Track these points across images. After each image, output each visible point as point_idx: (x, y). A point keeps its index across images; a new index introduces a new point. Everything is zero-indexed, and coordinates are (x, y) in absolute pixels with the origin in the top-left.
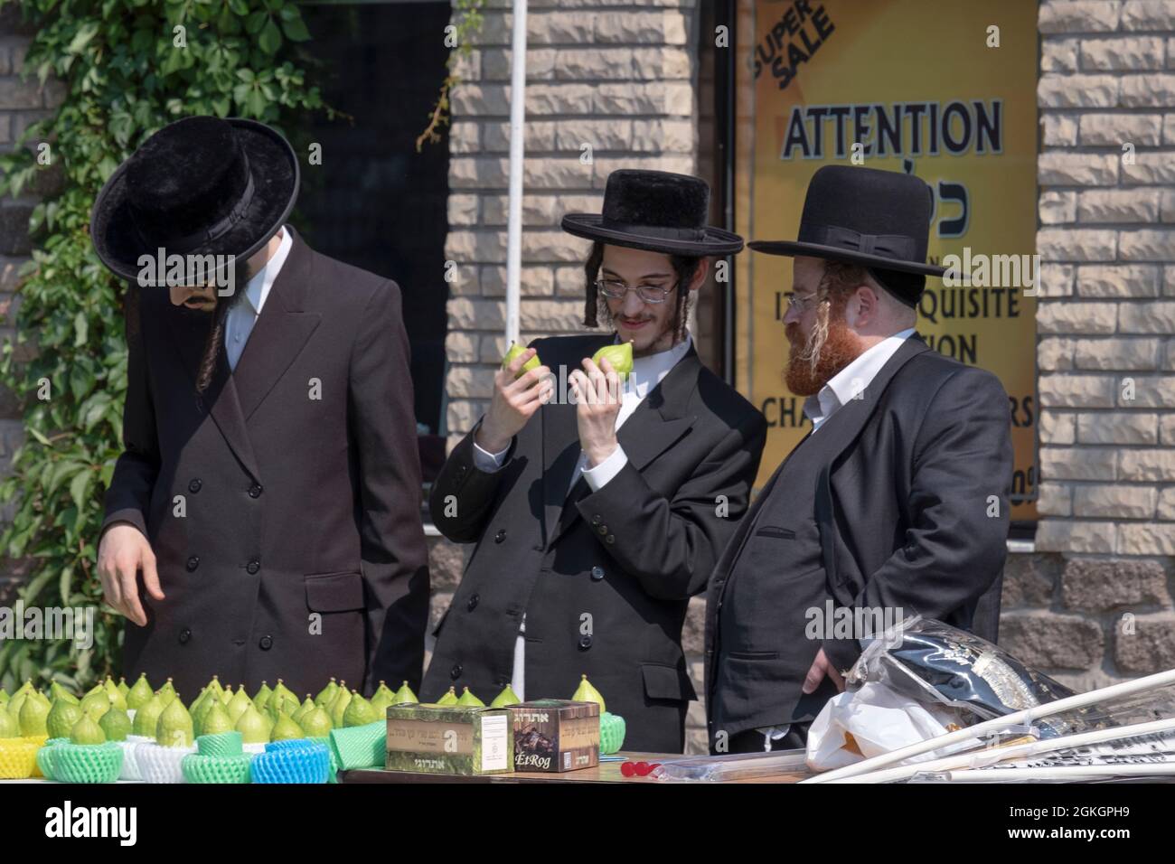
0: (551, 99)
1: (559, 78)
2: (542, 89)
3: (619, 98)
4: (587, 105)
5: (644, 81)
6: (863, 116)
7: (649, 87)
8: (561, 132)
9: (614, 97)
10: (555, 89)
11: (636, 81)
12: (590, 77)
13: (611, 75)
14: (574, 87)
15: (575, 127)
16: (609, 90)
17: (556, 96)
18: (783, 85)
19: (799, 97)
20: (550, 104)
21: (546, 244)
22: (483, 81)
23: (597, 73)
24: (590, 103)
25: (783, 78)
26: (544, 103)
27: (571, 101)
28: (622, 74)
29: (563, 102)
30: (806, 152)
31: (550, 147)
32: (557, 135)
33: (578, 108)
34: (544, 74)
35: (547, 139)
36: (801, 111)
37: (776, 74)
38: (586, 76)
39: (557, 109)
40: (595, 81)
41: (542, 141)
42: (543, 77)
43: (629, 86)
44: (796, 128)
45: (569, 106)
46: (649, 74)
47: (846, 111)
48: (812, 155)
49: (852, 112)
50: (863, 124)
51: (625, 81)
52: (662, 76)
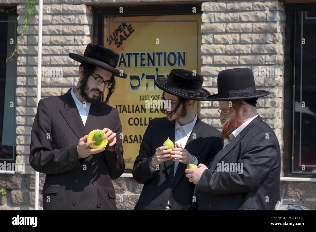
0: (49, 50)
1: (51, 44)
2: (46, 47)
3: (70, 50)
4: (60, 52)
5: (78, 45)
6: (143, 55)
7: (79, 47)
8: (52, 59)
9: (69, 49)
10: (50, 47)
11: (75, 45)
12: (61, 44)
13: (68, 43)
14: (56, 47)
15: (57, 58)
16: (67, 47)
17: (50, 49)
18: (118, 47)
19: (123, 49)
20: (49, 51)
21: (48, 91)
22: (28, 45)
23: (63, 43)
24: (61, 51)
25: (118, 45)
26: (47, 51)
27: (55, 51)
28: (71, 43)
29: (53, 51)
30: (125, 66)
31: (49, 64)
32: (51, 60)
33: (57, 52)
34: (47, 43)
35: (48, 61)
36: (124, 54)
37: (116, 43)
38: (60, 43)
39: (51, 53)
40: (62, 45)
41: (46, 62)
42: (47, 44)
43: (73, 46)
44: (122, 59)
45: (55, 52)
46: (80, 43)
47: (138, 54)
48: (127, 67)
49: (140, 54)
50: (143, 58)
51: (72, 45)
52: (84, 44)
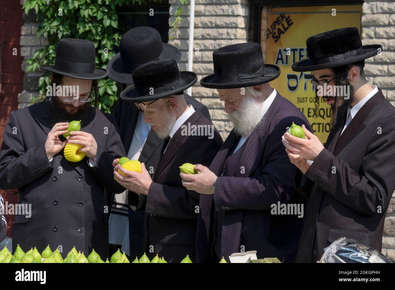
0: (201, 44)
1: (203, 38)
2: (198, 41)
4: (212, 47)
5: (231, 39)
6: (302, 52)
7: (232, 41)
8: (204, 55)
9: (221, 44)
10: (202, 41)
11: (228, 39)
12: (214, 38)
13: (220, 37)
14: (208, 41)
15: (208, 54)
16: (220, 42)
17: (202, 44)
18: (276, 41)
19: (281, 45)
20: (200, 46)
21: (198, 91)
22: (180, 39)
23: (216, 36)
25: (276, 39)
26: (198, 46)
27: (207, 45)
28: (224, 37)
29: (205, 46)
30: (283, 63)
31: (200, 60)
32: (202, 56)
33: (209, 47)
34: (199, 36)
35: (199, 57)
36: (281, 50)
37: (274, 37)
38: (212, 37)
39: (203, 48)
41: (198, 58)
42: (199, 38)
43: (226, 41)
44: (280, 55)
45: (207, 47)
46: (233, 37)
47: (296, 50)
48: (285, 64)
49: (298, 50)
50: (302, 54)
51: (225, 39)
52: (237, 38)
